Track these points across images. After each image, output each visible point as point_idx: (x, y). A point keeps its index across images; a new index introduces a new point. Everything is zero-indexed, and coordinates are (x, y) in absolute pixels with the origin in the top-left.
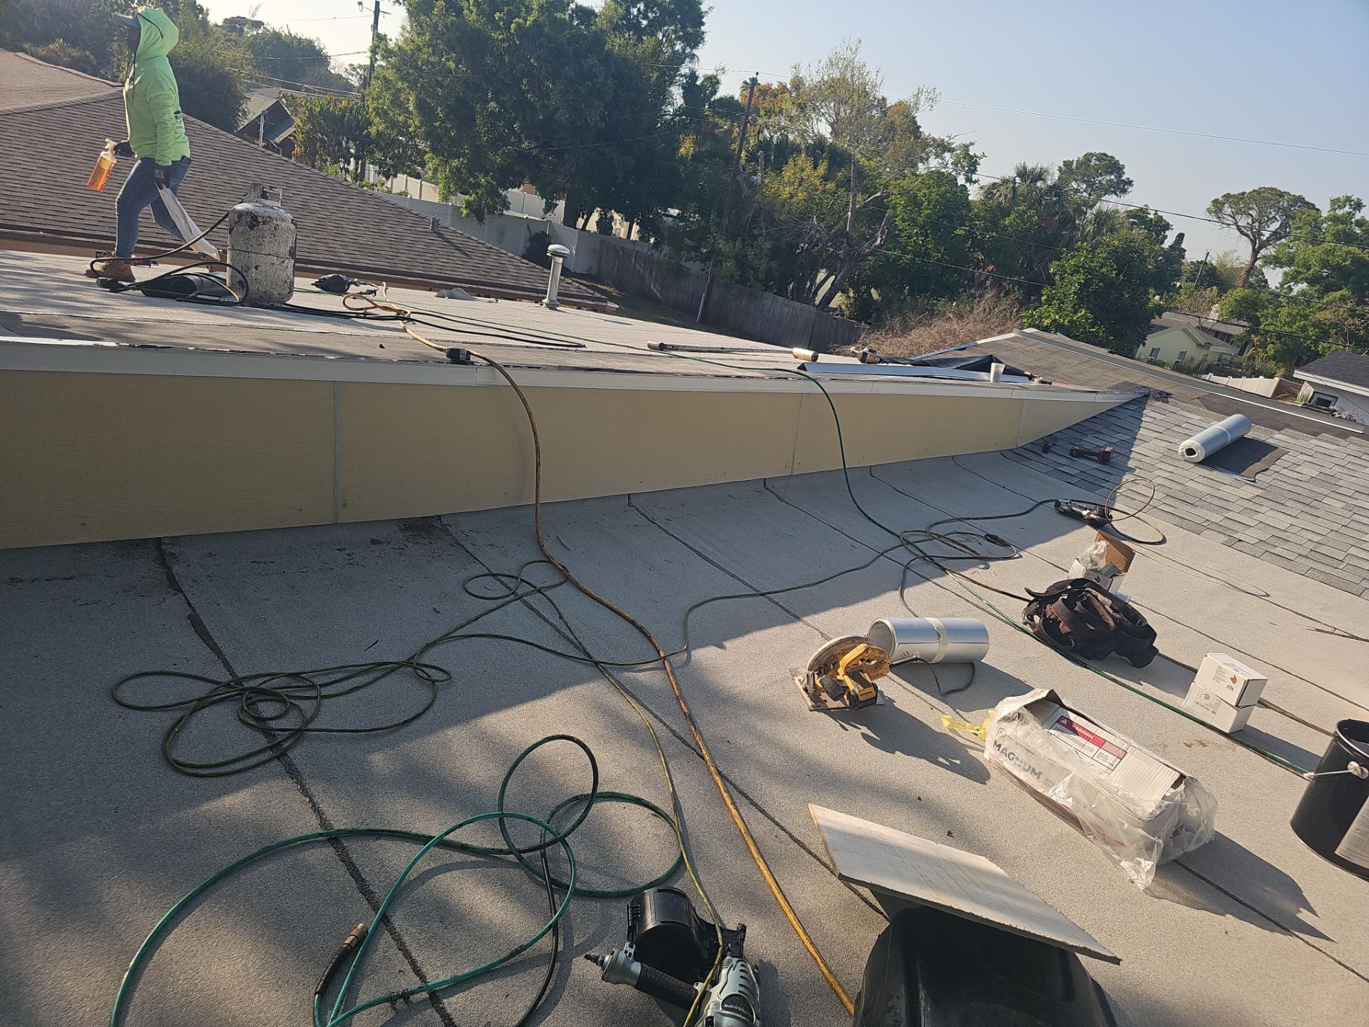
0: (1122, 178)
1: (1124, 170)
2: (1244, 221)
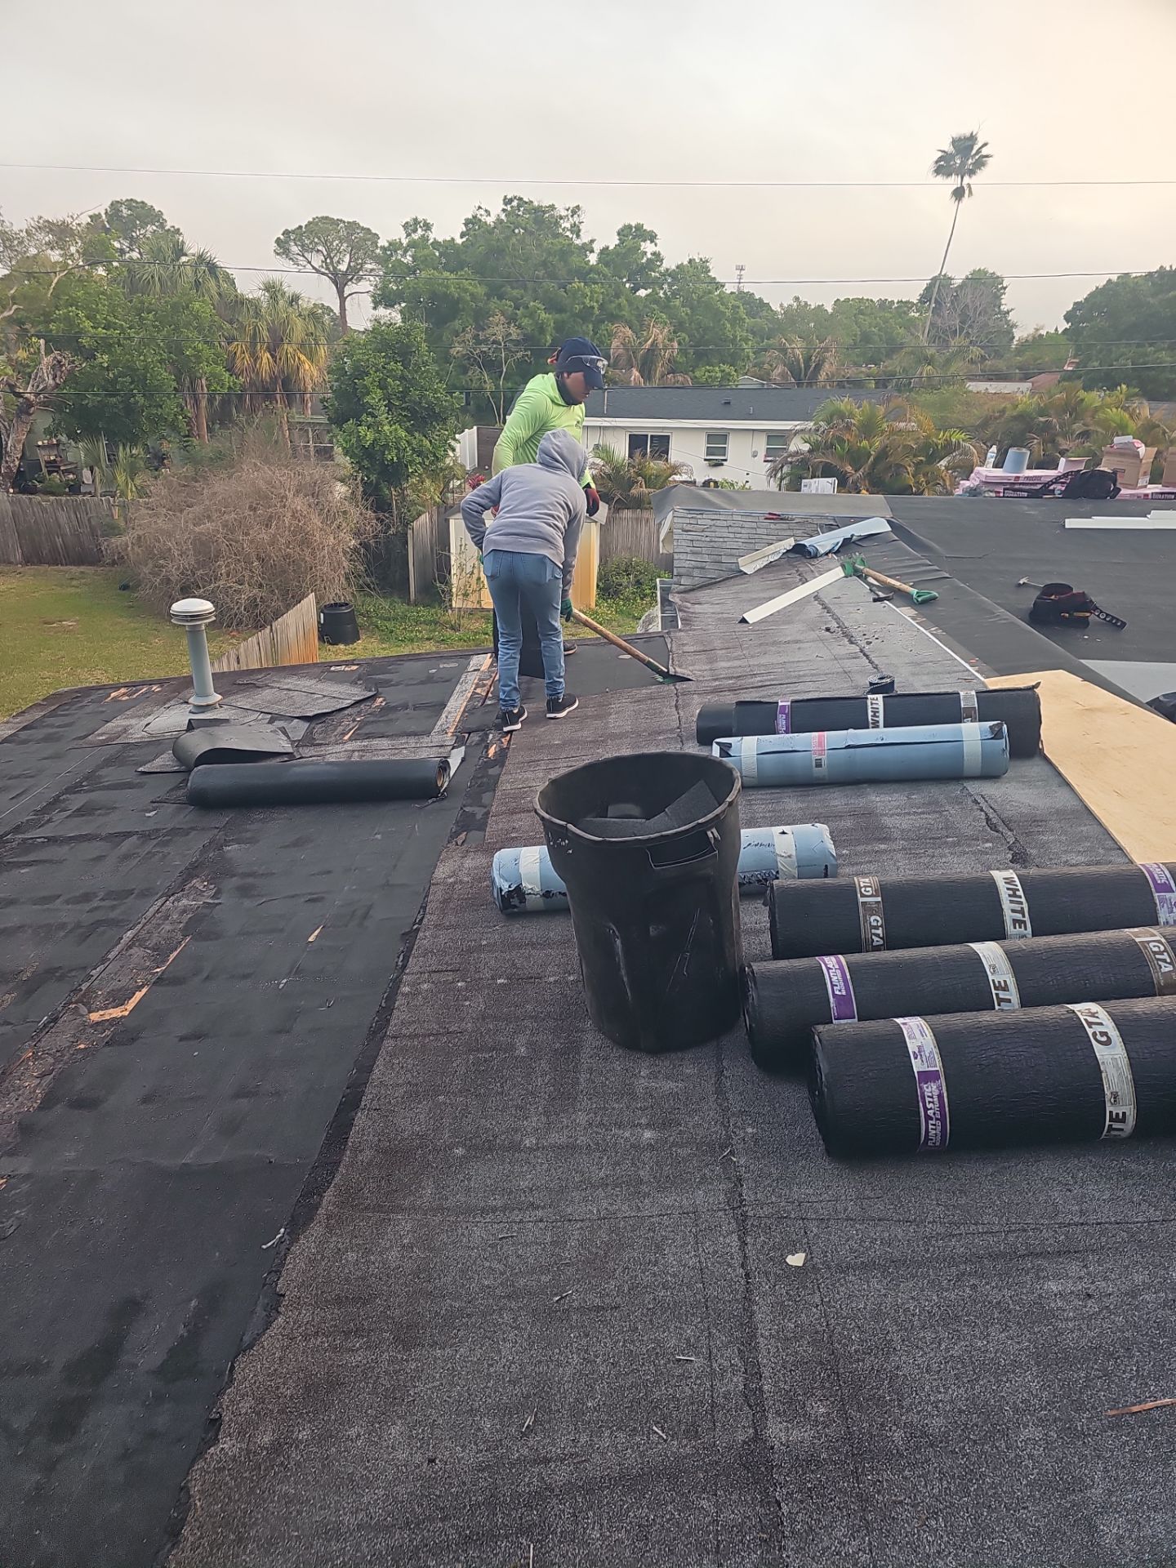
1: (164, 217)
2: (317, 260)
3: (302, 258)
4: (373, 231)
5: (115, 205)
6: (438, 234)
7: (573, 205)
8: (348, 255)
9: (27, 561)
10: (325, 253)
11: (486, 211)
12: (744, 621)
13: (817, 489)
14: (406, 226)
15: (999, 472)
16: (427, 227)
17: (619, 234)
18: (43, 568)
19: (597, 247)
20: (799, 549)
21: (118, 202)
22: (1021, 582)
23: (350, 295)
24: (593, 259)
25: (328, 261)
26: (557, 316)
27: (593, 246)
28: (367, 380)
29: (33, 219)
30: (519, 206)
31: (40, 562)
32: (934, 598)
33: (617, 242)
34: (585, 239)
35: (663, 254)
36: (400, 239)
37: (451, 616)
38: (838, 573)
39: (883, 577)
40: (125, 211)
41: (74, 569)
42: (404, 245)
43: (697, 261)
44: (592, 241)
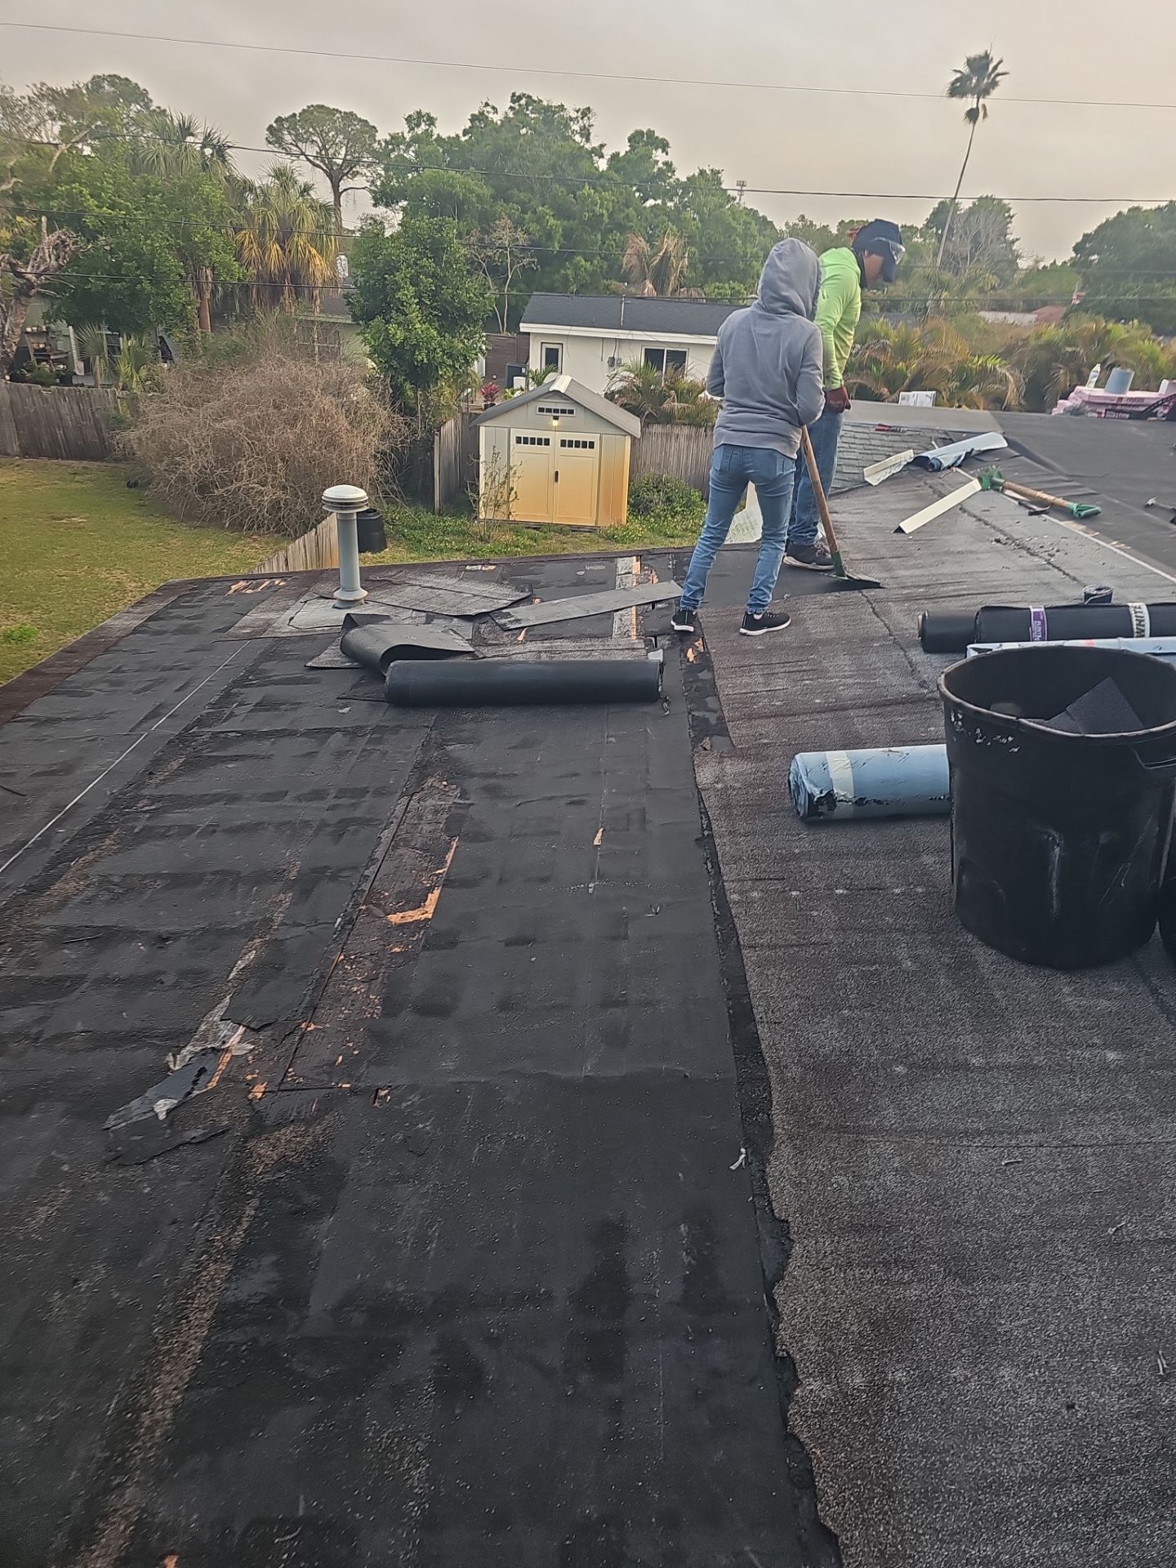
0: (152, 108)
1: (150, 96)
2: (311, 151)
3: (295, 148)
4: (371, 124)
5: (97, 81)
6: (443, 130)
7: (583, 107)
8: (344, 148)
9: (25, 453)
10: (320, 145)
11: (493, 108)
12: (900, 530)
13: (915, 402)
14: (409, 119)
15: (1100, 392)
16: (431, 121)
17: (630, 140)
18: (42, 461)
19: (608, 152)
20: (921, 463)
21: (99, 77)
22: (1150, 502)
23: (345, 190)
24: (602, 165)
25: (323, 152)
26: (565, 223)
27: (603, 151)
28: (399, 276)
29: (35, 85)
30: (527, 104)
31: (39, 455)
32: (1097, 513)
33: (628, 149)
34: (595, 143)
35: (675, 165)
36: (403, 133)
37: (476, 527)
38: (976, 485)
39: (1030, 491)
40: (107, 87)
41: (75, 463)
42: (408, 140)
43: (708, 172)
44: (602, 146)
